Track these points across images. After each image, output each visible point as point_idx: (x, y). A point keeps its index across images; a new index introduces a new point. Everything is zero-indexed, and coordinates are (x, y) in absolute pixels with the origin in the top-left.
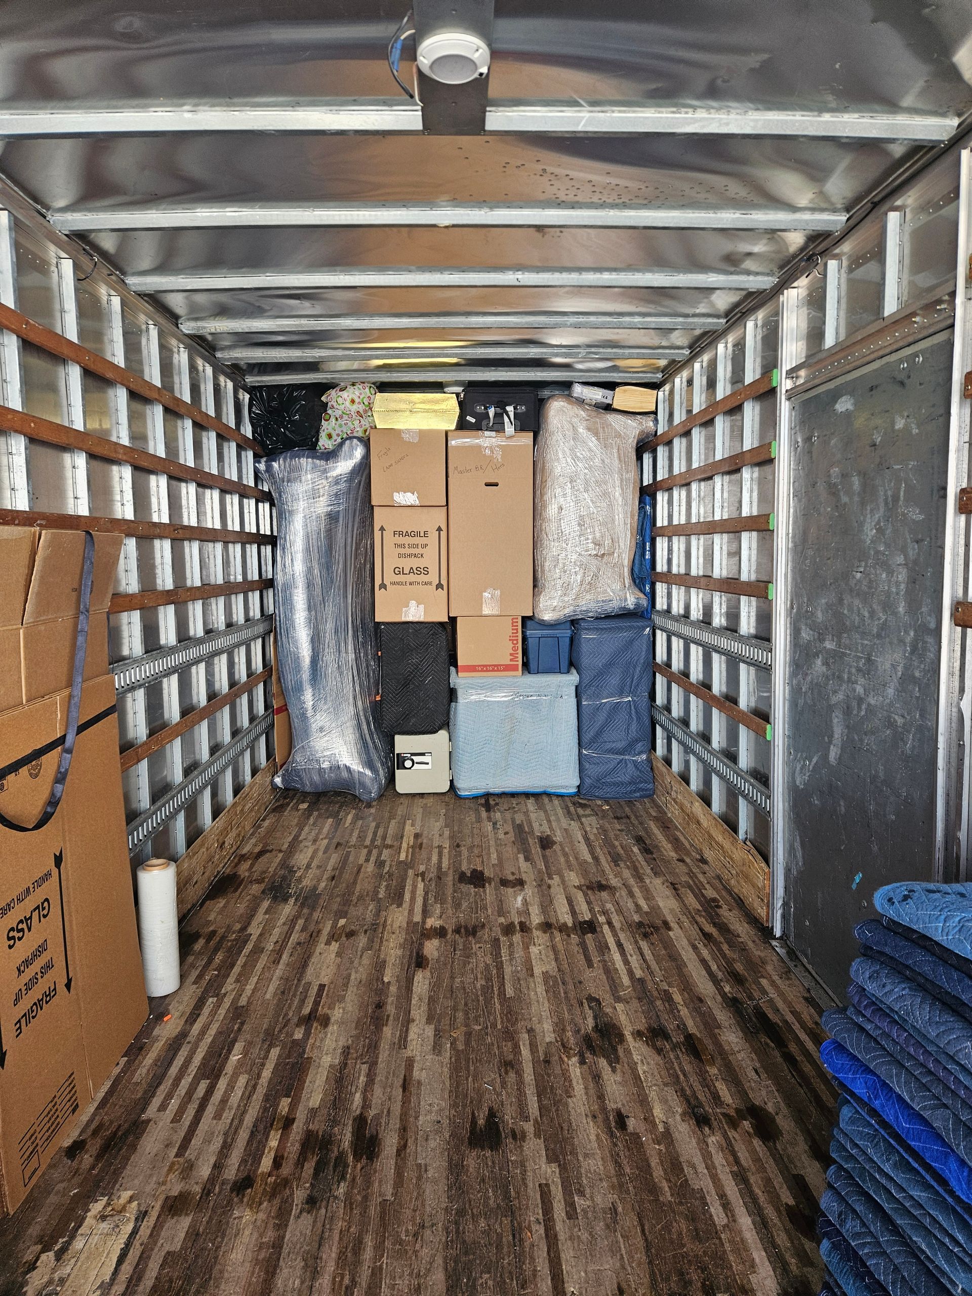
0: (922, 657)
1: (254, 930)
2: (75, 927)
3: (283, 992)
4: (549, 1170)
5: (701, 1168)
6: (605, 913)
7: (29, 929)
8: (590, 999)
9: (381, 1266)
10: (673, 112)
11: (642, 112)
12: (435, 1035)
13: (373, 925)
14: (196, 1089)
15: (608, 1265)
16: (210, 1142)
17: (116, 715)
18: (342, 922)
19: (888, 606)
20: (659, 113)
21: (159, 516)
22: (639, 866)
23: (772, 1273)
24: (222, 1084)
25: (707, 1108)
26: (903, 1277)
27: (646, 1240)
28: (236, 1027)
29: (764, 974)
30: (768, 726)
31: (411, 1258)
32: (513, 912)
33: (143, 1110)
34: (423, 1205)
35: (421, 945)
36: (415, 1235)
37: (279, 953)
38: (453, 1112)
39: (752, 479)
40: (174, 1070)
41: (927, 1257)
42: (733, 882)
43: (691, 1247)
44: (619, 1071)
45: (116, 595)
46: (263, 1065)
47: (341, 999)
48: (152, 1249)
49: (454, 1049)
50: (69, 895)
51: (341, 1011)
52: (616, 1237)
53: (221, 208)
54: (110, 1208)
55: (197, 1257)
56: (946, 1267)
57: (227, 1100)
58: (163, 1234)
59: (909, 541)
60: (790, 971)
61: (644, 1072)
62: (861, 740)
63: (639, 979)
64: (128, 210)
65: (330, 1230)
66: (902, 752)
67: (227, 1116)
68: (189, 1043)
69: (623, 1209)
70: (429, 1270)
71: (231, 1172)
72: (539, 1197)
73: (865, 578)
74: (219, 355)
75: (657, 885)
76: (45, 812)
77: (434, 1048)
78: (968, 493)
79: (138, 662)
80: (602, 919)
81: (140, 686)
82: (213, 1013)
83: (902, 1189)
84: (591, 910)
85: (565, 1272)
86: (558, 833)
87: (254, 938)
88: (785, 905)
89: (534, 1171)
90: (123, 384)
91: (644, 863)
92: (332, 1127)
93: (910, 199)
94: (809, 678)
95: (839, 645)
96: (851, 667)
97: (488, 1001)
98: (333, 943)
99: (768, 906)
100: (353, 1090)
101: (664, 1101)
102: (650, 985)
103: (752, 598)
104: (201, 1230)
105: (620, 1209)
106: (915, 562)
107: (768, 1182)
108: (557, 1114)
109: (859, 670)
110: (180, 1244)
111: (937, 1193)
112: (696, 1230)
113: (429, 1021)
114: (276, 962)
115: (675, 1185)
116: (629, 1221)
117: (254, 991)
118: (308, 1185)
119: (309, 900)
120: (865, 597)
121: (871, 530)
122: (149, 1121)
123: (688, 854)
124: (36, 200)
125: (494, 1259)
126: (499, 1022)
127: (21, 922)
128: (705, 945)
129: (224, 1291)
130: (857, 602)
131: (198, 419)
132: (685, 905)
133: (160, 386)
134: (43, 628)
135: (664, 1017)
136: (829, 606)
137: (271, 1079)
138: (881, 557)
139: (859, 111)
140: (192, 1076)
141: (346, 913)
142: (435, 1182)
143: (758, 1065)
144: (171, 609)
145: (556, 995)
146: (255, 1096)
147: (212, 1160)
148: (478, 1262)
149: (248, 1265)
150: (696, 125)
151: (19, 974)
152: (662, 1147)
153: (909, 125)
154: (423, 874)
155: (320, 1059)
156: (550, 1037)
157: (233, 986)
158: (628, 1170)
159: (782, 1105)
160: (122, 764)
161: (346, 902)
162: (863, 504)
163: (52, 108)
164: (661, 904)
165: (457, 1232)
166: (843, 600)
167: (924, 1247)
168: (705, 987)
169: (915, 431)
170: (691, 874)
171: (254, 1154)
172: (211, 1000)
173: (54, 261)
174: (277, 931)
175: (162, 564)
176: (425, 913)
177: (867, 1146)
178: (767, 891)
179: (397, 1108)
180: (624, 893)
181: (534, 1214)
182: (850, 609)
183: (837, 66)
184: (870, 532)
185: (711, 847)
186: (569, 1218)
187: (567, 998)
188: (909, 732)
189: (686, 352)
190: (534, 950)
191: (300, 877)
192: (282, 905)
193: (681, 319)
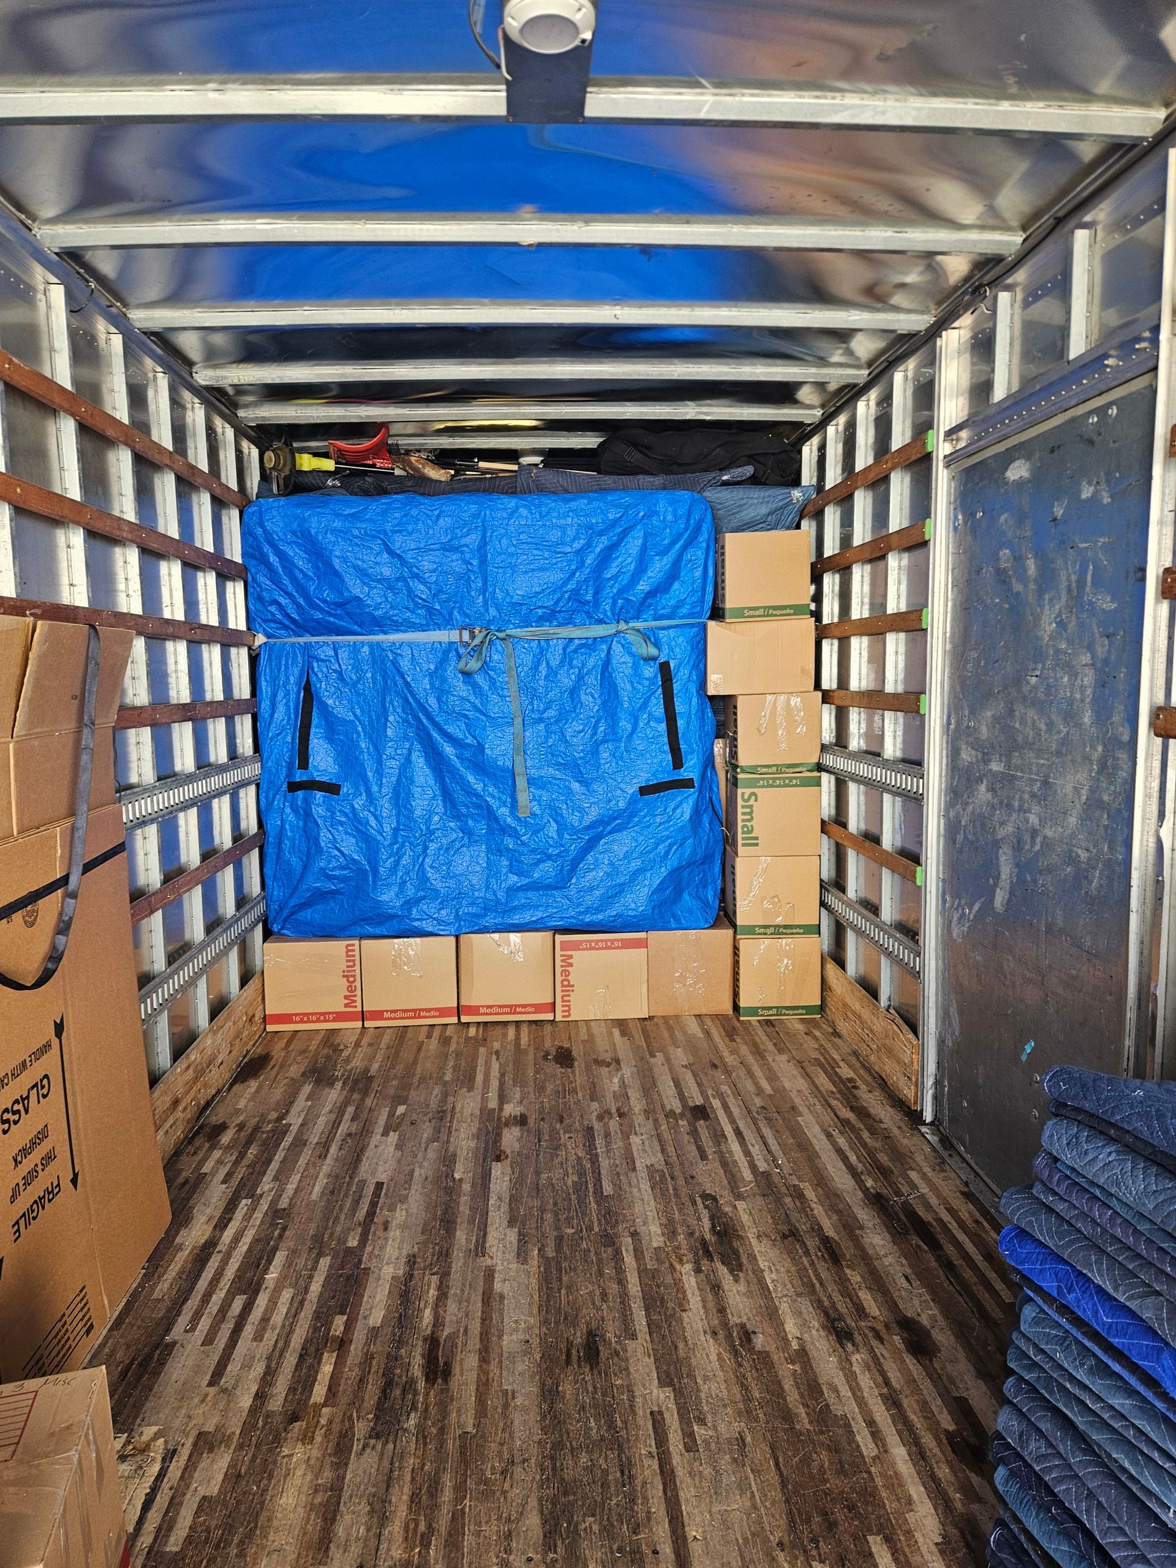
0: (1111, 778)
1: (295, 1120)
2: (80, 1110)
3: (333, 1192)
4: (662, 1396)
5: (845, 1392)
6: (721, 1096)
7: (27, 1112)
8: (705, 1196)
9: (463, 1509)
10: (817, 97)
11: (779, 96)
12: (519, 1241)
13: (439, 1112)
14: (230, 1306)
15: (737, 1504)
16: (250, 1367)
17: (125, 854)
18: (401, 1109)
19: (1070, 716)
20: (800, 97)
21: (172, 611)
22: (758, 1041)
23: (933, 1511)
24: (262, 1300)
25: (849, 1321)
26: (1100, 1503)
27: (781, 1475)
28: (276, 1233)
29: (913, 1165)
30: (919, 869)
31: (498, 1499)
32: (609, 1097)
33: (168, 1330)
34: (512, 1438)
35: (499, 1135)
36: (504, 1472)
37: (324, 1146)
38: (544, 1330)
39: (900, 568)
40: (202, 1284)
41: (1131, 1477)
42: (872, 1058)
43: (834, 1482)
44: (742, 1280)
45: (123, 708)
46: (311, 1277)
47: (404, 1199)
48: (185, 1495)
49: (542, 1257)
50: (72, 1071)
51: (404, 1213)
52: (745, 1472)
53: (249, 219)
54: (131, 1447)
55: (239, 1502)
56: (1154, 1487)
57: (269, 1319)
58: (196, 1475)
59: (1097, 635)
60: (944, 1162)
61: (773, 1281)
62: (1035, 881)
63: (763, 1173)
64: (135, 222)
65: (400, 1469)
66: (1086, 893)
67: (270, 1337)
68: (219, 1252)
69: (753, 1439)
70: (522, 1513)
71: (277, 1402)
72: (651, 1427)
73: (1042, 683)
74: (241, 413)
75: (781, 1063)
76: (46, 969)
77: (518, 1255)
78: (1174, 572)
79: (148, 791)
80: (716, 1103)
81: (152, 821)
82: (248, 1217)
83: (1100, 1399)
84: (703, 1093)
85: (685, 1513)
87: (294, 1129)
88: (938, 1083)
89: (644, 1397)
90: (127, 444)
91: (764, 1038)
92: (399, 1348)
93: (1101, 213)
94: (970, 808)
95: (1008, 766)
96: (1023, 792)
97: (582, 1201)
98: (392, 1134)
99: (917, 1086)
100: (422, 1305)
101: (798, 1314)
102: (776, 1179)
103: (899, 713)
104: (243, 1471)
105: (749, 1439)
106: (1106, 661)
107: (924, 1405)
108: (670, 1331)
109: (1033, 796)
110: (218, 1487)
111: (1144, 1400)
112: (841, 1462)
113: (511, 1223)
114: (323, 1156)
115: (814, 1410)
116: (760, 1453)
117: (297, 1190)
118: (371, 1416)
119: (361, 1083)
120: (1041, 706)
121: (1050, 624)
122: (174, 1343)
124: (19, 207)
125: (599, 1499)
126: (596, 1224)
127: (16, 1102)
128: (841, 1133)
129: (274, 1541)
130: (1032, 713)
131: (218, 492)
132: (816, 1086)
133: (171, 449)
134: (36, 743)
135: (795, 1216)
136: (996, 719)
137: (321, 1294)
138: (1062, 657)
139: (1046, 99)
140: (225, 1291)
141: (406, 1099)
142: (525, 1410)
143: (909, 1271)
144: (188, 727)
145: (664, 1193)
146: (302, 1314)
147: (254, 1388)
148: (580, 1503)
149: (300, 1510)
150: (845, 113)
151: (16, 1165)
152: (797, 1367)
153: (1105, 117)
154: (497, 1053)
155: (380, 1270)
156: (658, 1241)
157: (271, 1186)
158: (756, 1394)
159: (939, 1317)
160: (133, 916)
161: (405, 1086)
162: (1040, 593)
163: (42, 85)
164: (787, 1085)
165: (554, 1469)
166: (1013, 711)
167: (1127, 1465)
168: (842, 1181)
169: (1107, 500)
170: (822, 1049)
171: (304, 1382)
172: (244, 1202)
173: (41, 287)
174: (322, 1120)
175: (176, 671)
176: (502, 1098)
177: (1056, 1350)
178: (915, 1067)
179: (475, 1327)
180: (742, 1073)
181: (645, 1447)
182: (1023, 721)
183: (1022, 38)
184: (1048, 627)
185: (846, 1018)
186: (687, 1451)
187: (677, 1195)
188: (1094, 868)
189: (818, 413)
190: (635, 1140)
191: (348, 1057)
192: (327, 1090)
193: (813, 370)
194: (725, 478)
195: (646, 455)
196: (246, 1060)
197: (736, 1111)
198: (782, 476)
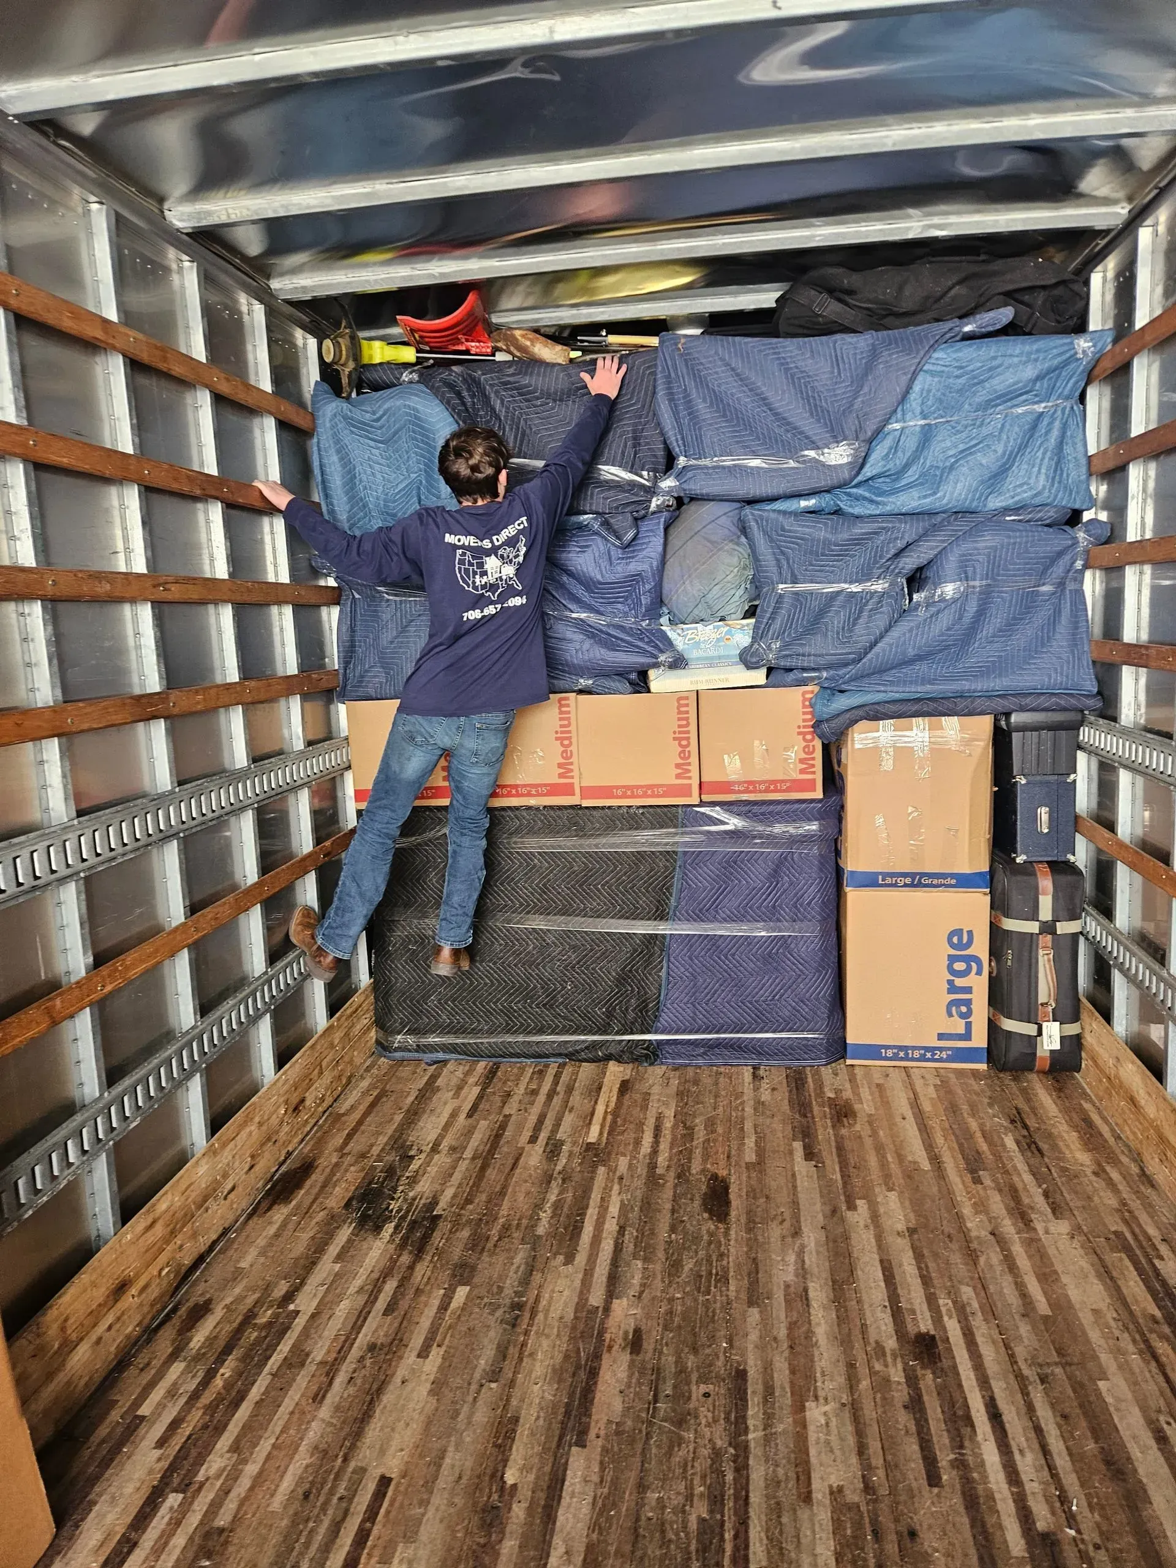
1: (305, 1303)
3: (308, 1493)
6: (959, 1314)
13: (514, 1307)
18: (460, 1295)
21: (128, 561)
22: (1020, 1186)
32: (778, 1298)
35: (594, 1374)
37: (331, 1369)
63: (1045, 1538)
74: (275, 284)
75: (1060, 1241)
80: (953, 1329)
82: (176, 1523)
84: (932, 1304)
86: (865, 1093)
87: (299, 1324)
91: (1028, 1178)
98: (434, 1352)
114: (320, 1397)
119: (420, 1229)
123: (1115, 1162)
132: (1125, 1302)
133: (118, 321)
141: (474, 1271)
157: (223, 1462)
161: (478, 1242)
164: (1074, 1294)
174: (343, 1309)
176: (613, 1285)
180: (996, 1258)
189: (1122, 211)
190: (815, 1413)
191: (417, 1172)
192: (370, 1238)
193: (1130, 113)
194: (967, 329)
195: (847, 304)
196: (284, 1168)
197: (988, 1353)
198: (1058, 322)
